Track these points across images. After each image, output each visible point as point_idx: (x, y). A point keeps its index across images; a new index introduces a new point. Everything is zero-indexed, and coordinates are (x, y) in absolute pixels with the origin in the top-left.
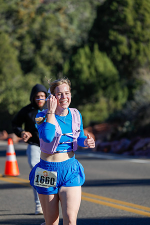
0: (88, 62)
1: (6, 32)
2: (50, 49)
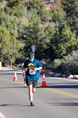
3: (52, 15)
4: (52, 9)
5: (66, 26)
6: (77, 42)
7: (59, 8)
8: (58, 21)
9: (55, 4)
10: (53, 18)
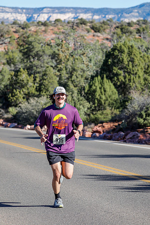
0: (100, 85)
1: (52, 66)
2: (77, 77)
3: (7, 56)
4: (7, 50)
5: (22, 70)
6: (35, 87)
7: (14, 50)
8: (13, 64)
9: (9, 45)
10: (7, 61)
